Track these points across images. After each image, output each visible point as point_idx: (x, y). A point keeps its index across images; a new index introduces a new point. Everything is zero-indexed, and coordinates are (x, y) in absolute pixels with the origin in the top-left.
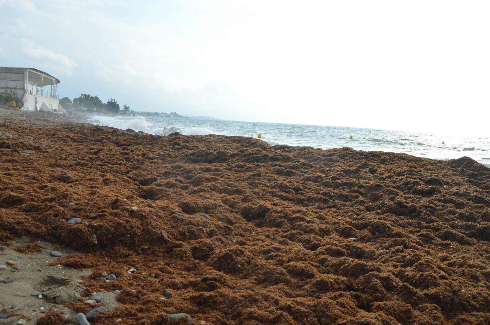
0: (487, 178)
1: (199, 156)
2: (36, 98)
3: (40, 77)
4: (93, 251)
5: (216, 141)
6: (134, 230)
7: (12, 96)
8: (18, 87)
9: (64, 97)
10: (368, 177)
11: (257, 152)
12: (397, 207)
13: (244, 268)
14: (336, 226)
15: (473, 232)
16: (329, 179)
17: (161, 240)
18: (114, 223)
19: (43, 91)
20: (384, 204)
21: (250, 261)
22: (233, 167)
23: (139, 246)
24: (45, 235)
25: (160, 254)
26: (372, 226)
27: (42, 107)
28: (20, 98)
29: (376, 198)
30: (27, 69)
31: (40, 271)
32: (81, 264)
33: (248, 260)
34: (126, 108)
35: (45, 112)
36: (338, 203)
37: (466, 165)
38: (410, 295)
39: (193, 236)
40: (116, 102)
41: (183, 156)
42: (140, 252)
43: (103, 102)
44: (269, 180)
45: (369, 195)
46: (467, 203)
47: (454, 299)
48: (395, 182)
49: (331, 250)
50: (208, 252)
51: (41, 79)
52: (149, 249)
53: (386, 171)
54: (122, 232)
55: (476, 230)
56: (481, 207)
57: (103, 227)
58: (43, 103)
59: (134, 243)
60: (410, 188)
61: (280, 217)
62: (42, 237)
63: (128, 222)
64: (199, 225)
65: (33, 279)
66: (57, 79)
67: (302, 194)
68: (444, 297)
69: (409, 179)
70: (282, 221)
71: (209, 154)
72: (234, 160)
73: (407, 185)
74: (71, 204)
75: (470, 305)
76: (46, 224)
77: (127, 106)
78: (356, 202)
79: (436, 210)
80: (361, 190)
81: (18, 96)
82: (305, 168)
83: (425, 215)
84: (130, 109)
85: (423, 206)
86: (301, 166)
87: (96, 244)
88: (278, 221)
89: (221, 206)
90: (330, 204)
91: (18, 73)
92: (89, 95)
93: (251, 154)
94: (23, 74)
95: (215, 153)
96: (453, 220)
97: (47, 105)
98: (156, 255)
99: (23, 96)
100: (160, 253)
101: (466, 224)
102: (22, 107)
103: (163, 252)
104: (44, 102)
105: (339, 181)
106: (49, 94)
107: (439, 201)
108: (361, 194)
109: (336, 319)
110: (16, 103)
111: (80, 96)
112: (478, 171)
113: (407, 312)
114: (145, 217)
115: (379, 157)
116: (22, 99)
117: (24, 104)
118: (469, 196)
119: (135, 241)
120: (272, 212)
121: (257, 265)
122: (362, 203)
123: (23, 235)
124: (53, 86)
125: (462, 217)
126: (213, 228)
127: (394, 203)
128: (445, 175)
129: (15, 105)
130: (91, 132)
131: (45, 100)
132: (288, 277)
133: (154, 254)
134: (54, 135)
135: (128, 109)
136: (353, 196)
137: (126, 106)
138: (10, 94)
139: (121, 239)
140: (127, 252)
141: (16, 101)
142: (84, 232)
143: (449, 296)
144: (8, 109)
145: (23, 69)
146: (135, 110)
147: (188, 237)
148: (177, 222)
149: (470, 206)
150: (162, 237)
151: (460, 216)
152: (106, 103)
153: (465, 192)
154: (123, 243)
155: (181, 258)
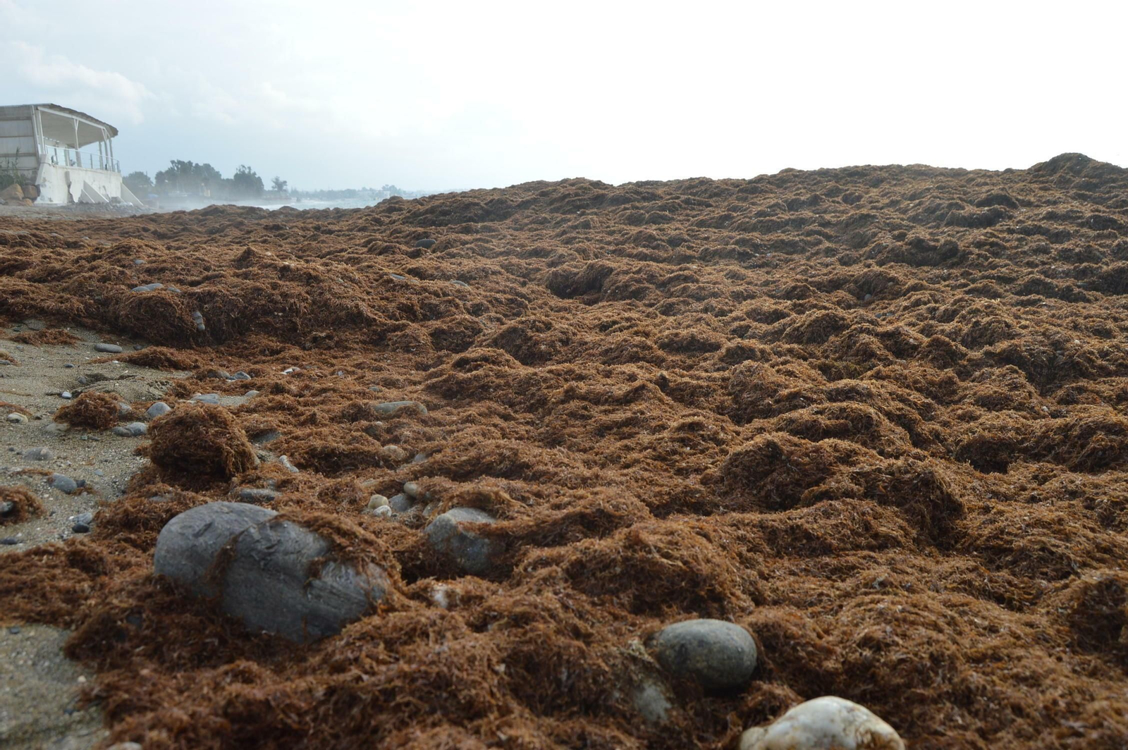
0: (1120, 187)
1: (444, 213)
2: (67, 175)
3: (68, 125)
4: (198, 345)
6: (292, 301)
7: (11, 173)
8: (22, 151)
9: (132, 171)
10: (842, 208)
11: (580, 191)
12: (913, 251)
13: (555, 350)
14: (772, 287)
15: (1094, 282)
16: (750, 218)
17: (356, 319)
18: (242, 289)
19: (82, 156)
20: (880, 249)
21: (568, 339)
22: (527, 224)
23: (305, 334)
24: (80, 316)
25: (356, 346)
26: (856, 282)
27: (83, 195)
28: (29, 176)
29: (861, 242)
30: (36, 107)
31: (69, 367)
32: (168, 360)
33: (564, 337)
34: (280, 185)
35: (92, 204)
36: (774, 257)
37: (1071, 169)
38: (952, 359)
39: (433, 312)
40: (255, 174)
41: (409, 217)
42: (308, 344)
43: (224, 176)
44: (611, 233)
45: (845, 237)
46: (1077, 231)
47: (1055, 357)
48: (905, 211)
49: (759, 314)
50: (469, 337)
51: (74, 129)
52: (329, 337)
53: (883, 196)
54: (263, 305)
55: (1100, 277)
56: (1108, 236)
57: (218, 296)
58: (86, 185)
59: (294, 329)
60: (941, 218)
61: (639, 281)
62: (73, 319)
63: (275, 286)
64: (445, 294)
65: (50, 377)
66: (110, 127)
67: (689, 248)
68: (1031, 355)
69: (938, 201)
70: (642, 288)
71: (469, 206)
72: (528, 211)
73: (933, 212)
74: (139, 261)
75: (1093, 367)
76: (81, 296)
77: (281, 180)
78: (817, 253)
79: (1005, 248)
80: (827, 230)
81: (26, 173)
82: (693, 209)
83: (978, 259)
84: (289, 187)
85: (973, 243)
86: (683, 206)
87: (204, 332)
88: (633, 288)
89: (500, 273)
90: (755, 261)
91: (18, 119)
92: (190, 163)
93: (565, 196)
94: (29, 118)
95: (482, 203)
96: (1044, 263)
97: (95, 187)
98: (347, 348)
99: (36, 170)
100: (357, 343)
101: (1075, 268)
102: (39, 199)
103: (364, 342)
104: (87, 181)
105: (774, 218)
106: (97, 164)
107: (1011, 231)
108: (828, 238)
109: (776, 391)
110: (24, 190)
111: (170, 165)
112: (1099, 176)
113: (946, 383)
114: (316, 279)
115: (866, 175)
116: (34, 179)
117: (41, 189)
118: (1079, 218)
119: (295, 323)
120: (618, 274)
121: (586, 343)
122: (829, 252)
123: (28, 317)
124: (103, 143)
125: (1065, 256)
126: (478, 300)
127: (906, 244)
128: (1022, 190)
129: (20, 194)
130: (197, 219)
131: (89, 178)
132: (660, 353)
133: (341, 345)
134: (113, 229)
135: (284, 188)
136: (809, 242)
137: (277, 179)
138: (7, 170)
139: (263, 320)
140: (276, 344)
141: (21, 185)
142: (171, 305)
143: (1044, 352)
144: (6, 204)
145: (28, 107)
146: (300, 189)
147: (421, 317)
148: (394, 290)
149: (1083, 236)
150: (360, 314)
151: (1061, 256)
152: (231, 177)
153: (1071, 211)
154: (268, 329)
155: (407, 349)
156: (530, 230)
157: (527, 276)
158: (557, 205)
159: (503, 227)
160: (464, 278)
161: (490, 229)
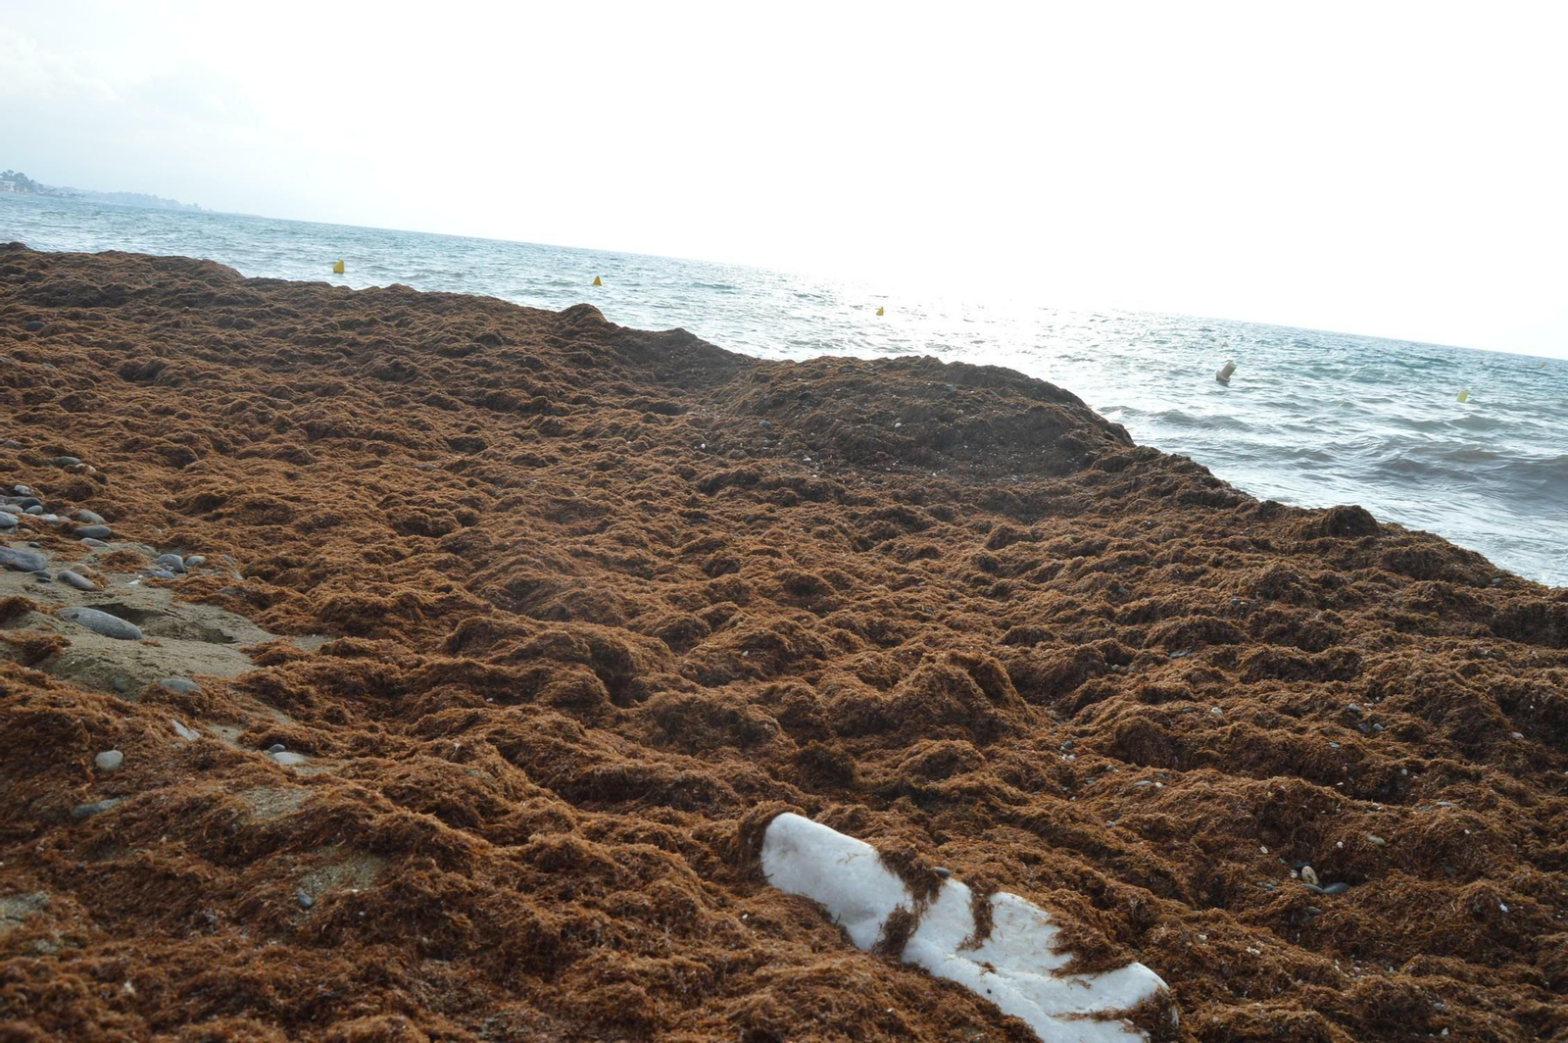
1: (62, 293)
5: (119, 266)
39: (27, 383)
64: (38, 373)
71: (84, 289)
72: (142, 301)
90: (286, 367)
93: (178, 291)
95: (99, 287)
126: (59, 378)
155: (7, 403)
156: (136, 321)
157: (106, 363)
158: (169, 298)
159: (109, 314)
160: (56, 362)
161: (98, 318)
